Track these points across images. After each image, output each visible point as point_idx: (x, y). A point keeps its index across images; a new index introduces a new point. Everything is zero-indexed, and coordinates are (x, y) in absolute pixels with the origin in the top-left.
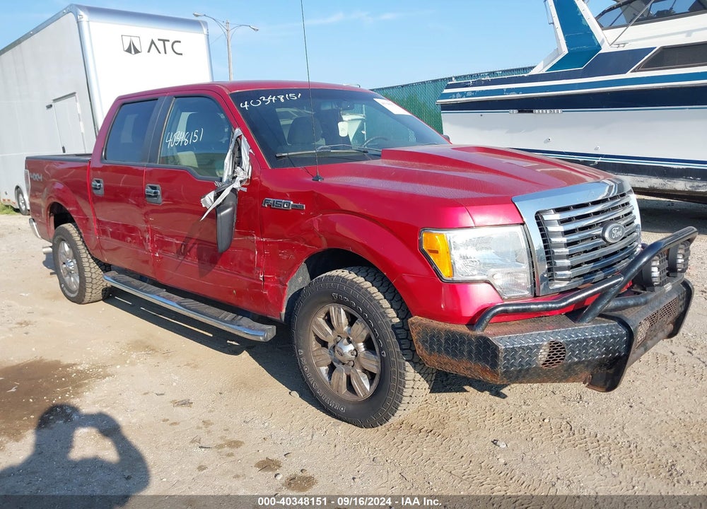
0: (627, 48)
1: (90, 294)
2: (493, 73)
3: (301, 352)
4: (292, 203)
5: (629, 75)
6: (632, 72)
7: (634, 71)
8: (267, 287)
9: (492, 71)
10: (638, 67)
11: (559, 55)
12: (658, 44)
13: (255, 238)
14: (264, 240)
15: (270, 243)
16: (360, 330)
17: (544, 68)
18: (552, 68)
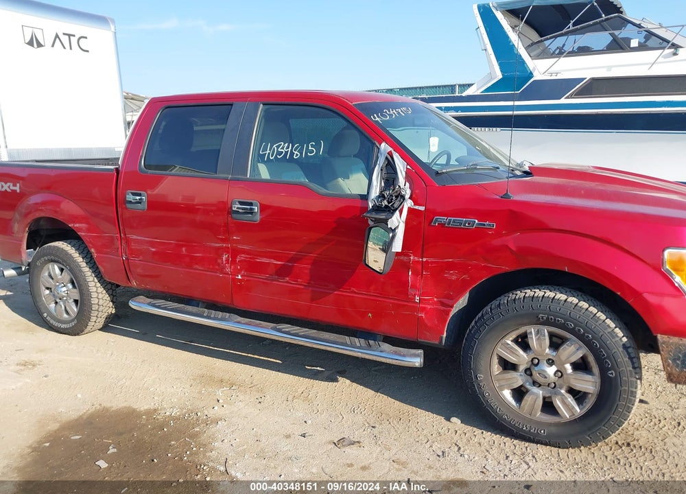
0: (559, 77)
1: (93, 323)
2: (391, 90)
3: (481, 376)
4: (476, 221)
5: (563, 101)
6: (566, 98)
7: (567, 98)
8: (423, 309)
9: (390, 88)
10: (571, 95)
11: (492, 79)
12: (588, 75)
13: (412, 258)
14: (425, 260)
15: (432, 263)
16: (573, 351)
17: (478, 89)
18: (487, 90)
